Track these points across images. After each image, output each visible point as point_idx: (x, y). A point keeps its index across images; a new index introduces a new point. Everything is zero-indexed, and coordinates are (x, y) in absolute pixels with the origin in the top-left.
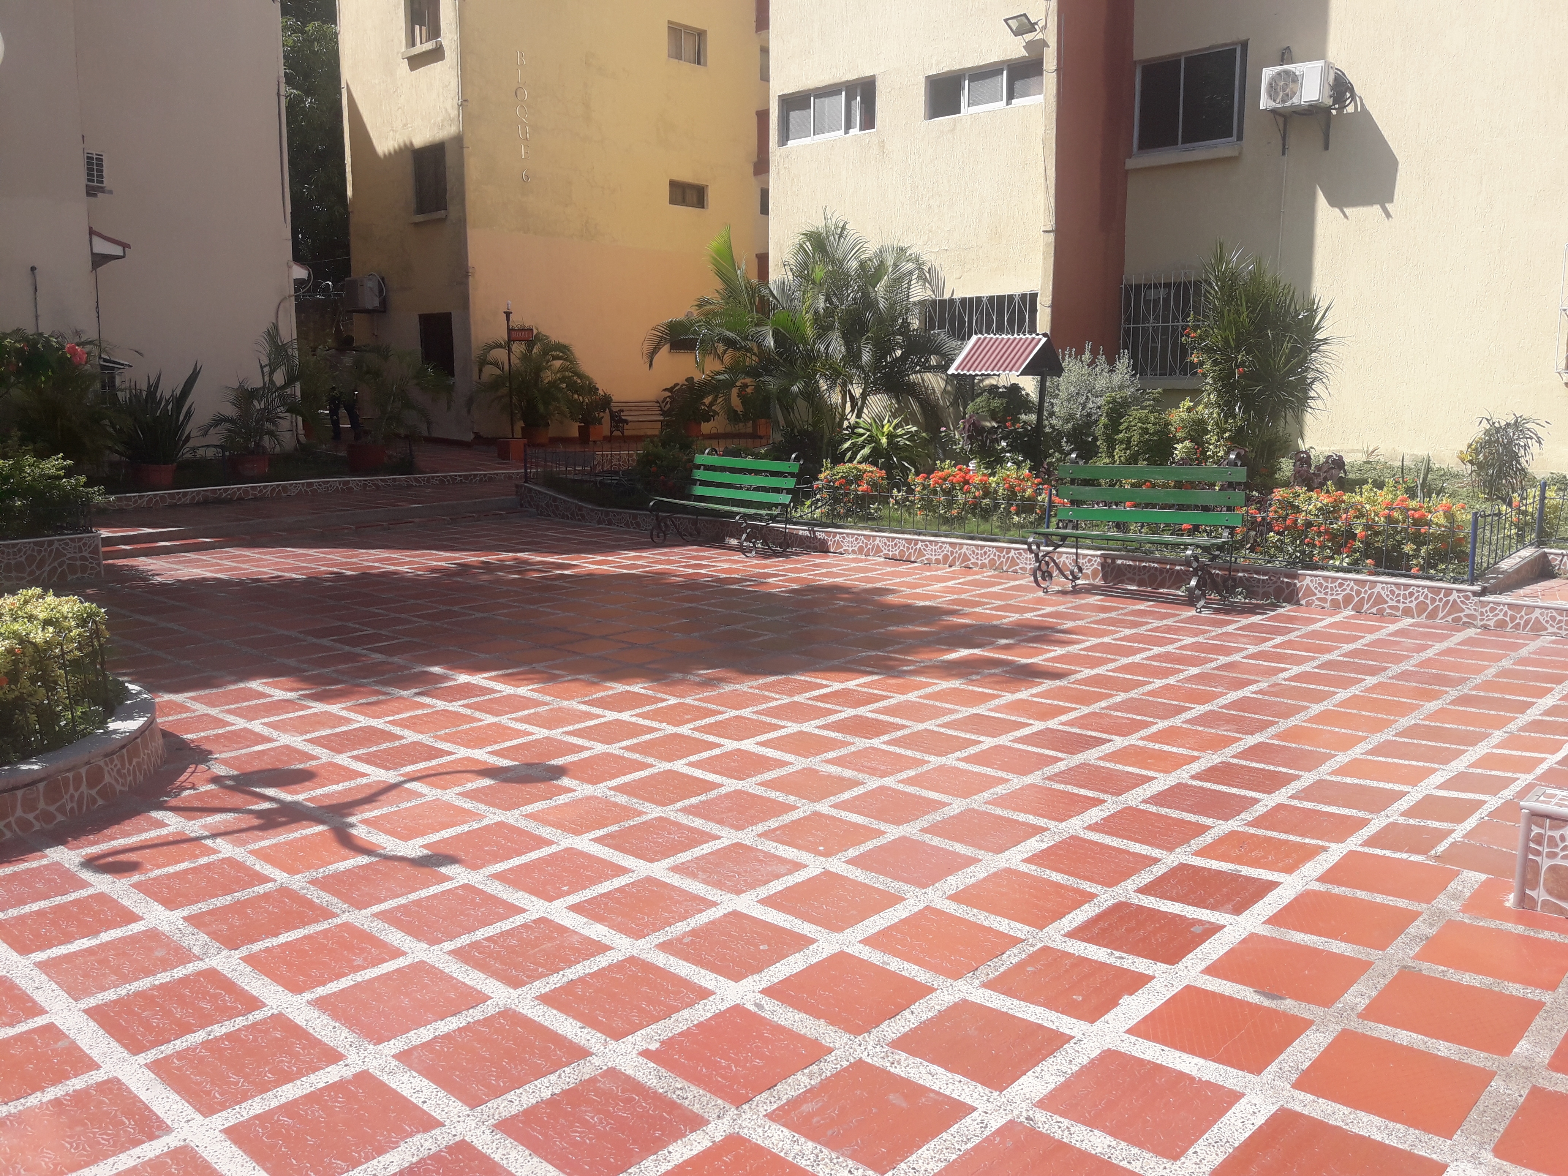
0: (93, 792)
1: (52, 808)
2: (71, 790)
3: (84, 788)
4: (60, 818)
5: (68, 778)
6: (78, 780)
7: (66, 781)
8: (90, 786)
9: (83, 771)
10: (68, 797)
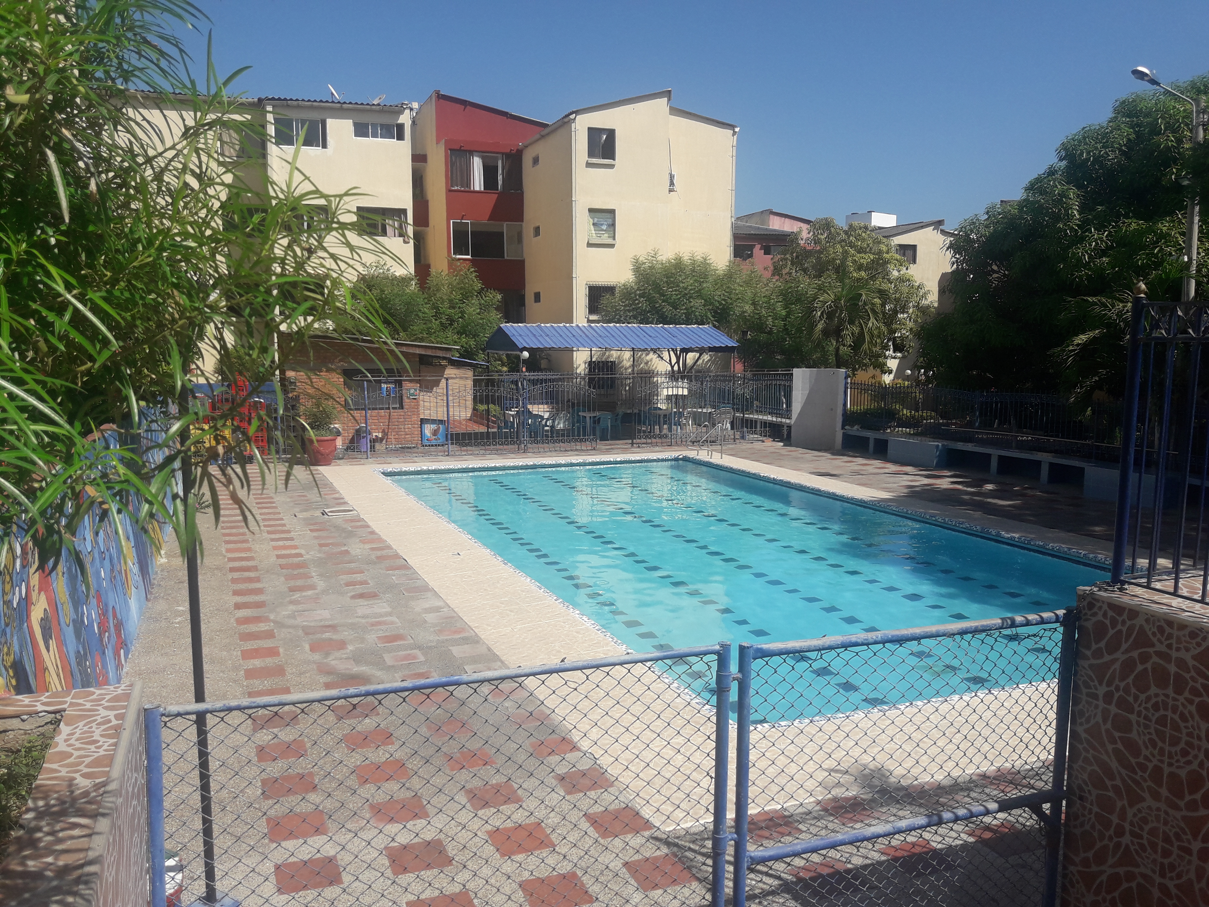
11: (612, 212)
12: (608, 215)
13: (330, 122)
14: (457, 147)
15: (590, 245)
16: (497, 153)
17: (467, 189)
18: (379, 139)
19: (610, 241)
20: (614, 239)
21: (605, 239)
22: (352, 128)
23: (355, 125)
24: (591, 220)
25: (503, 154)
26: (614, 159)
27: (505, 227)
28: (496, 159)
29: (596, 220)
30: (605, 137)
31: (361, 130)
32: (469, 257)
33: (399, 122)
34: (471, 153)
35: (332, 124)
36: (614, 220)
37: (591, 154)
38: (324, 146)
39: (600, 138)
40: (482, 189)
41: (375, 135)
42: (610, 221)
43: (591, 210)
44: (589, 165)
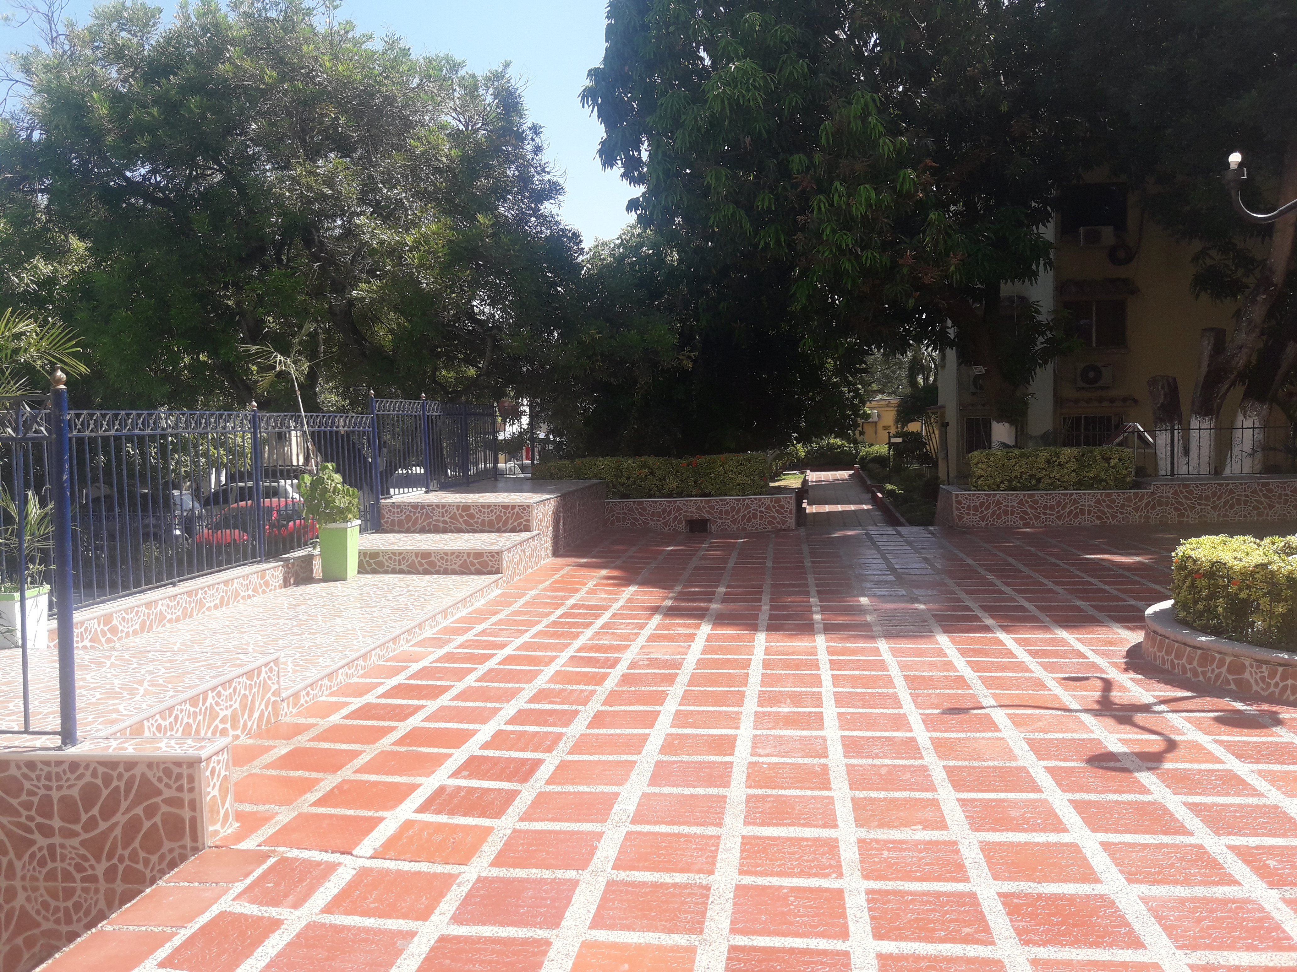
0: (1230, 677)
1: (1200, 670)
2: (1214, 666)
3: (1224, 670)
4: (1201, 678)
5: (1215, 657)
6: (1221, 663)
7: (1214, 658)
8: (1229, 671)
9: (1228, 660)
10: (1210, 668)
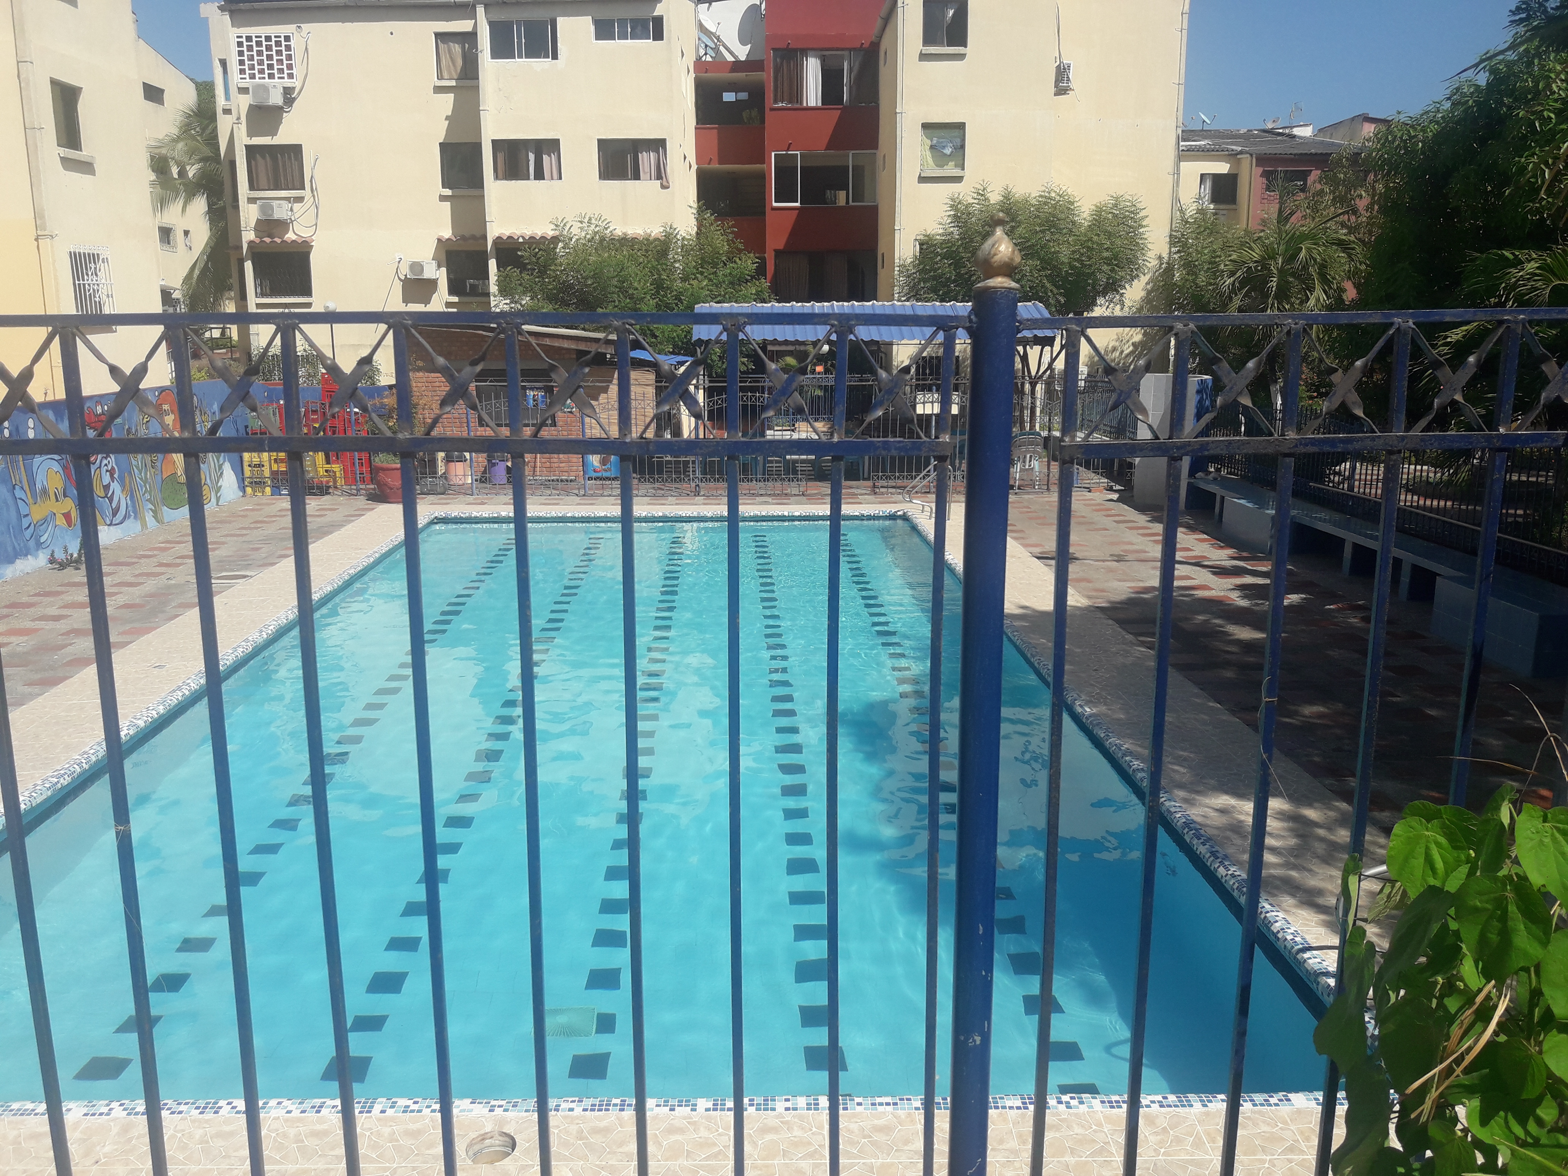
11: (961, 126)
12: (956, 133)
13: (561, 21)
14: (783, 45)
15: (922, 179)
16: (843, 49)
17: (798, 106)
18: (629, 41)
19: (956, 172)
20: (963, 169)
21: (950, 170)
22: (592, 28)
23: (597, 23)
24: (929, 142)
25: (850, 50)
26: (966, 46)
27: (850, 158)
28: (842, 58)
29: (935, 140)
30: (951, 12)
31: (604, 30)
32: (798, 204)
33: (655, 14)
34: (805, 52)
35: (564, 24)
36: (964, 140)
37: (928, 39)
38: (555, 57)
39: (944, 15)
40: (820, 104)
41: (622, 36)
42: (958, 141)
43: (926, 126)
44: (923, 57)
